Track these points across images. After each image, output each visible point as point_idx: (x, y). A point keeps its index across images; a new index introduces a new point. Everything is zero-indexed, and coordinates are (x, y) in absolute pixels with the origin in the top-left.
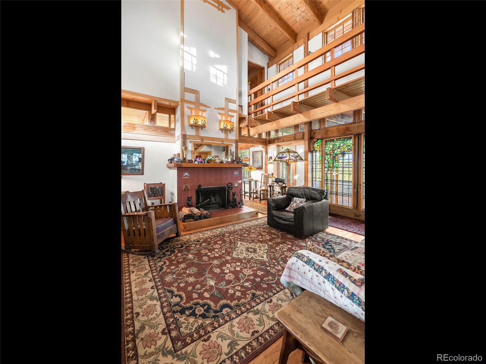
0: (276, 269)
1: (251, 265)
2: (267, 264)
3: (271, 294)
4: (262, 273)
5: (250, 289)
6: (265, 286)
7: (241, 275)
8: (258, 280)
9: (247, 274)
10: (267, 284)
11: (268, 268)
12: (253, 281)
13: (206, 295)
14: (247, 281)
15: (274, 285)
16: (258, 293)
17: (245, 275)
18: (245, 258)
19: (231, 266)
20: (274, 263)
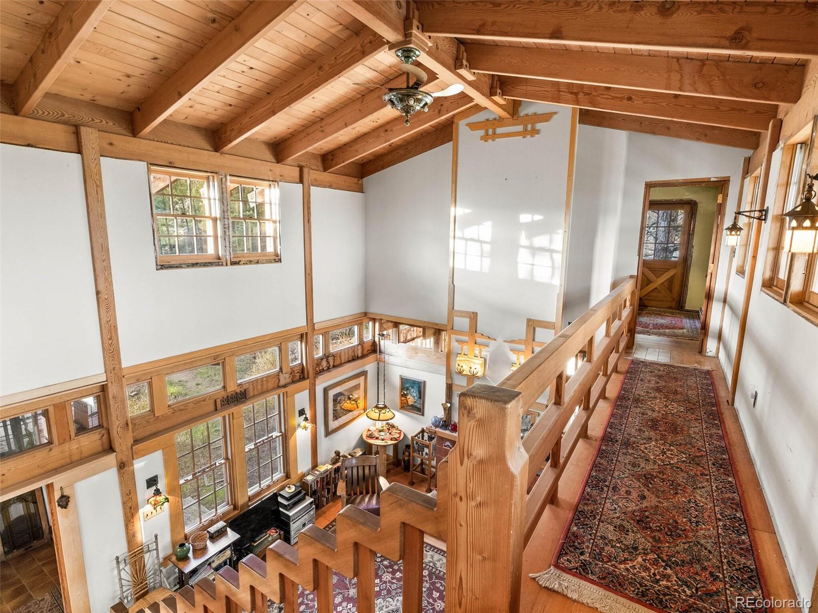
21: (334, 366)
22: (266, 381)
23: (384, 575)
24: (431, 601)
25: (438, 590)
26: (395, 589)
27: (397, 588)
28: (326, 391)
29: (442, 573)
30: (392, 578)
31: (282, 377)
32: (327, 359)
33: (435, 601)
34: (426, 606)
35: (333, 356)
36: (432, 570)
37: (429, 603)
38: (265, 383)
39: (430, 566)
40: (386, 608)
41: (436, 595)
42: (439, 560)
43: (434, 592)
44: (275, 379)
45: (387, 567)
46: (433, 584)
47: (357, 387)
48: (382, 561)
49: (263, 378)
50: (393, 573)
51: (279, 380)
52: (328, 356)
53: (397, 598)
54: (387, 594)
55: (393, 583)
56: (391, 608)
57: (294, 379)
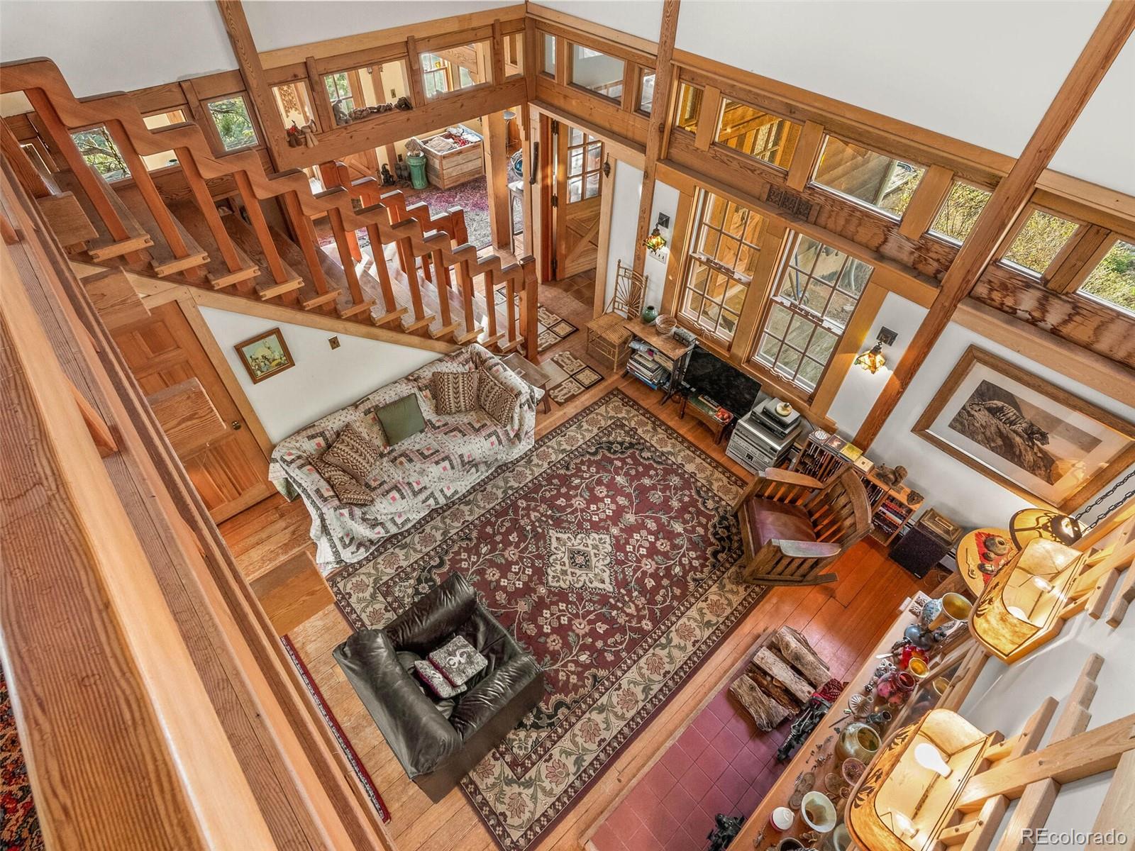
0: (538, 511)
1: (576, 517)
2: (551, 522)
3: (549, 471)
4: (558, 502)
5: (572, 475)
6: (555, 481)
7: (587, 495)
8: (563, 490)
9: (579, 498)
10: (552, 484)
11: (549, 512)
12: (570, 487)
13: (619, 464)
14: (577, 487)
15: (544, 483)
16: (562, 472)
17: (582, 496)
18: (588, 533)
19: (604, 512)
20: (540, 527)
21: (1055, 333)
22: (860, 219)
23: (653, 563)
24: (592, 617)
25: (609, 633)
26: (623, 572)
27: (625, 575)
28: (973, 355)
29: (641, 652)
30: (644, 573)
31: (894, 239)
32: (1046, 298)
33: (590, 622)
34: (584, 607)
35: (1075, 307)
36: (651, 637)
37: (589, 613)
38: (855, 221)
39: (660, 637)
40: (595, 554)
41: (601, 628)
42: (670, 656)
43: (605, 627)
44: (876, 230)
45: (668, 569)
46: (622, 630)
47: (1090, 443)
48: (681, 564)
49: (858, 210)
50: (654, 576)
51: (886, 241)
52: (1055, 294)
53: (608, 571)
54: (616, 560)
55: (635, 571)
56: (594, 560)
57: (920, 267)
